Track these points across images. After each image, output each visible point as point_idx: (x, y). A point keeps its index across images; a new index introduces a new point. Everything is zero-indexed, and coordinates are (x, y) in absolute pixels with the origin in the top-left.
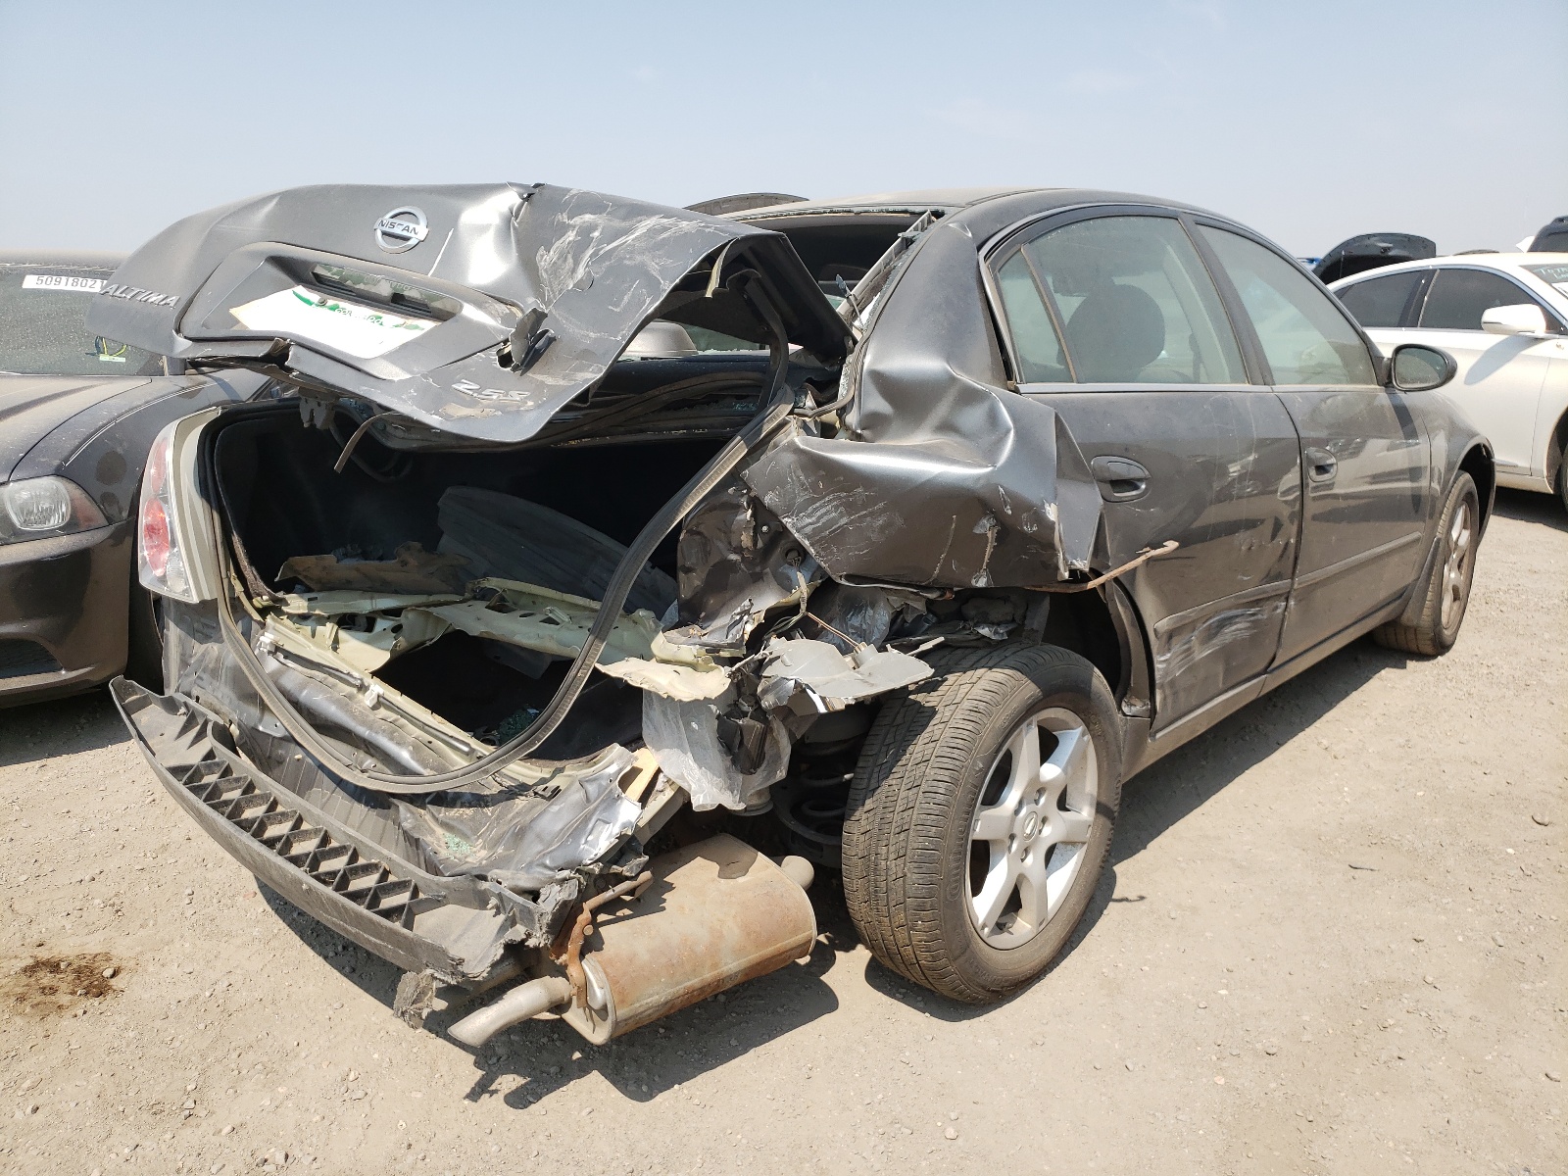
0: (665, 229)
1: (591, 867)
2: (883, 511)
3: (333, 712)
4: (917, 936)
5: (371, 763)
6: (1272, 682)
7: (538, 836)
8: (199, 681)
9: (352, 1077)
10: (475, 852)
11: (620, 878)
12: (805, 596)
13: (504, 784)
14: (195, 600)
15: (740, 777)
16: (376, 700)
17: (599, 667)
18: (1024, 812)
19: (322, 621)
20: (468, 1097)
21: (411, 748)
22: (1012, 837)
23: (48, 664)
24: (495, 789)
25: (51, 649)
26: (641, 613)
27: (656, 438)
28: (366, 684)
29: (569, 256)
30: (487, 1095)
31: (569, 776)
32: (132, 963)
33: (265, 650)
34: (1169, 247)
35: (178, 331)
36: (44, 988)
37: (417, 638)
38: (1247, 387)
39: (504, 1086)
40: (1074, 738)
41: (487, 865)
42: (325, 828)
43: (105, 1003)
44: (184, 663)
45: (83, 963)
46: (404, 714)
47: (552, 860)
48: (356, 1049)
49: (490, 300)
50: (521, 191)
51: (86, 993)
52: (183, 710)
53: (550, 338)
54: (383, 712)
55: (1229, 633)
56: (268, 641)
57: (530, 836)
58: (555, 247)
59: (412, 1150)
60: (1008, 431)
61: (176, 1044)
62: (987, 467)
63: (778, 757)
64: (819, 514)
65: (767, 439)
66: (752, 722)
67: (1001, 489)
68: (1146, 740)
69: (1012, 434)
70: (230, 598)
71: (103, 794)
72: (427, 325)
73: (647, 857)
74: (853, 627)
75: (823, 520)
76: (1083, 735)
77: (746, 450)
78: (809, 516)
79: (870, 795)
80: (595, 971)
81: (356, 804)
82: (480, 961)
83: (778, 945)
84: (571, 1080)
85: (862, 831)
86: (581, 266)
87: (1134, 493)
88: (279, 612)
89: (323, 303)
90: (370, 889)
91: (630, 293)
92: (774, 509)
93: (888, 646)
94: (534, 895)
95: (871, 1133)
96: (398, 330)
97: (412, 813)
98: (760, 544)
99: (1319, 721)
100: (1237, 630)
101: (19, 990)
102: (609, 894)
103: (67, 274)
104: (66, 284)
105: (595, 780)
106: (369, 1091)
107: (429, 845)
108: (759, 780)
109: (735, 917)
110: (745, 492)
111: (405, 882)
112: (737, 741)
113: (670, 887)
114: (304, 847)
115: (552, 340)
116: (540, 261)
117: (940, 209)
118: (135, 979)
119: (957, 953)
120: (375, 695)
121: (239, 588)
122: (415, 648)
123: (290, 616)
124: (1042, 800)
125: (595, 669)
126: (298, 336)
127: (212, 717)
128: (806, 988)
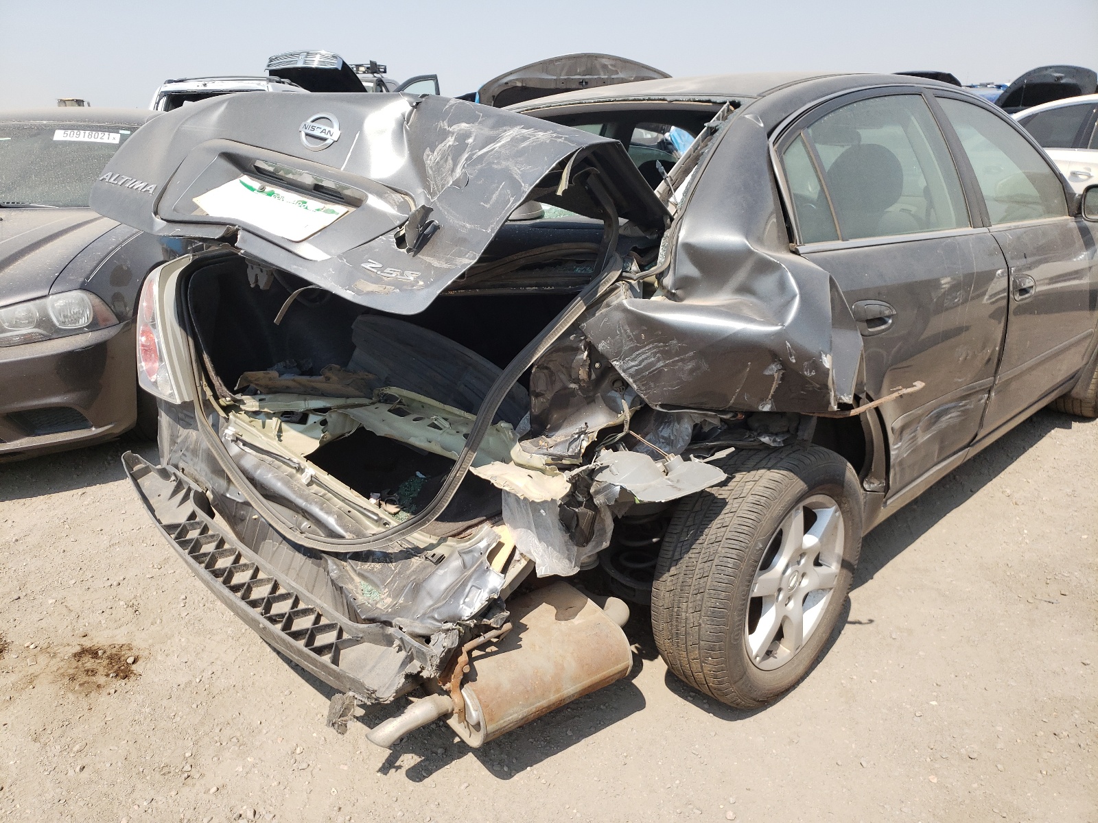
0: (525, 139)
1: (468, 622)
2: (691, 359)
3: (279, 487)
4: (707, 668)
5: (306, 525)
6: (973, 452)
7: (429, 593)
8: (183, 457)
9: (298, 751)
10: (383, 599)
11: (489, 628)
12: (629, 419)
13: (403, 545)
14: (178, 402)
15: (576, 548)
16: (309, 480)
17: (472, 469)
18: (789, 571)
19: (269, 416)
20: (380, 770)
21: (336, 516)
22: (780, 590)
23: (82, 423)
24: (396, 550)
25: (85, 414)
26: (503, 424)
27: (514, 292)
28: (303, 467)
29: (450, 158)
30: (393, 770)
31: (451, 546)
32: (146, 653)
33: (229, 439)
34: (913, 118)
35: (156, 213)
36: (88, 671)
37: (338, 432)
38: (969, 230)
39: (405, 762)
40: (828, 515)
41: (391, 613)
42: (275, 578)
43: (129, 684)
44: (173, 442)
45: (114, 651)
46: (330, 491)
47: (439, 614)
48: (300, 728)
49: (389, 191)
50: (412, 100)
51: (116, 676)
52: (173, 478)
53: (435, 226)
54: (315, 488)
55: (945, 421)
56: (231, 433)
57: (423, 593)
58: (438, 149)
59: (341, 812)
60: (794, 296)
61: (178, 719)
62: (777, 325)
63: (603, 531)
64: (640, 358)
65: (602, 299)
66: (585, 510)
67: (788, 344)
68: (880, 508)
69: (797, 300)
70: (203, 400)
71: (124, 516)
72: (340, 209)
73: (509, 613)
74: (663, 437)
75: (643, 364)
76: (836, 512)
77: (585, 308)
78: (633, 360)
79: (674, 563)
80: (471, 698)
81: (297, 553)
82: (388, 688)
83: (604, 673)
84: (453, 759)
85: (667, 590)
86: (459, 167)
87: (883, 327)
88: (238, 410)
89: (262, 190)
90: (308, 630)
91: (497, 193)
92: (605, 353)
93: (692, 456)
94: (427, 640)
95: (671, 812)
96: (321, 214)
97: (337, 565)
98: (593, 376)
99: (1003, 472)
100: (951, 418)
101: (71, 671)
102: (481, 640)
103: (85, 128)
104: (84, 137)
105: (471, 551)
106: (310, 763)
107: (350, 593)
108: (590, 550)
109: (572, 653)
110: (582, 338)
111: (333, 624)
112: (574, 524)
113: (524, 628)
114: (260, 592)
115: (436, 228)
116: (427, 160)
117: (737, 99)
118: (148, 665)
119: (737, 679)
120: (309, 476)
121: (209, 393)
122: (337, 438)
123: (246, 412)
124: (803, 561)
125: (469, 471)
126: (244, 223)
127: (194, 486)
128: (622, 690)
